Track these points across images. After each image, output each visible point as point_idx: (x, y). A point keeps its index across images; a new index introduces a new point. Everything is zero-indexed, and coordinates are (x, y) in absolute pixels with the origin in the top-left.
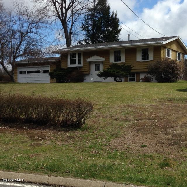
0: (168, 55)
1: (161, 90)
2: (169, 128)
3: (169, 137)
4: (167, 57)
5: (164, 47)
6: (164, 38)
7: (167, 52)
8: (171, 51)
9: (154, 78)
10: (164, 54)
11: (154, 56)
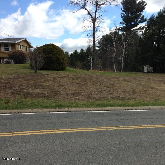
0: (20, 48)
1: (14, 69)
2: (13, 87)
3: (12, 91)
4: (19, 49)
5: (18, 44)
6: (17, 39)
7: (19, 47)
8: (22, 46)
9: (12, 61)
10: (18, 48)
11: (12, 49)
